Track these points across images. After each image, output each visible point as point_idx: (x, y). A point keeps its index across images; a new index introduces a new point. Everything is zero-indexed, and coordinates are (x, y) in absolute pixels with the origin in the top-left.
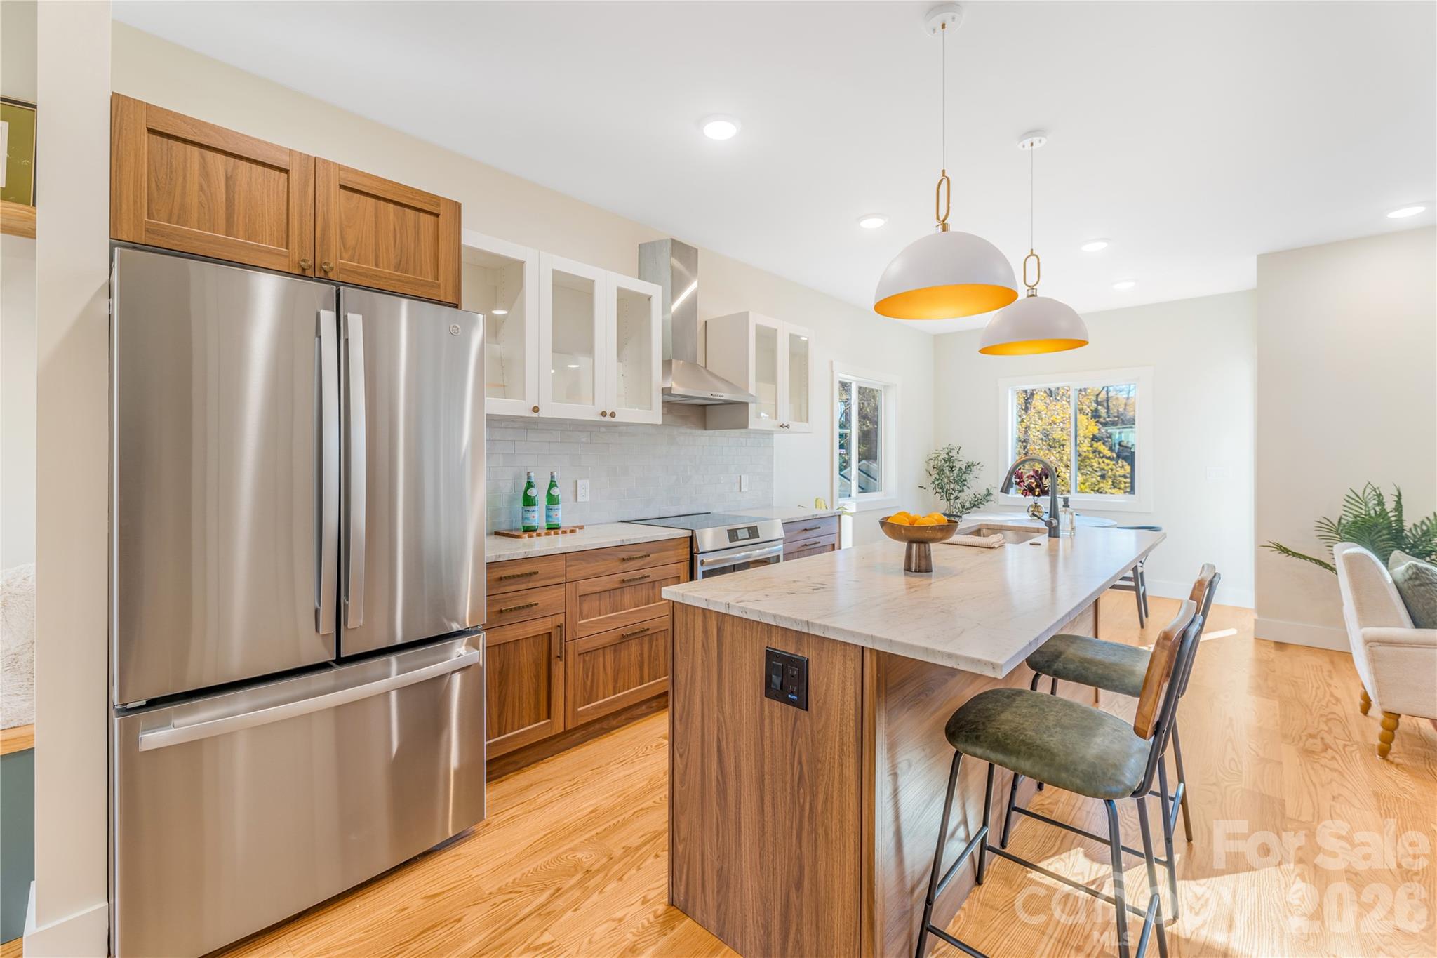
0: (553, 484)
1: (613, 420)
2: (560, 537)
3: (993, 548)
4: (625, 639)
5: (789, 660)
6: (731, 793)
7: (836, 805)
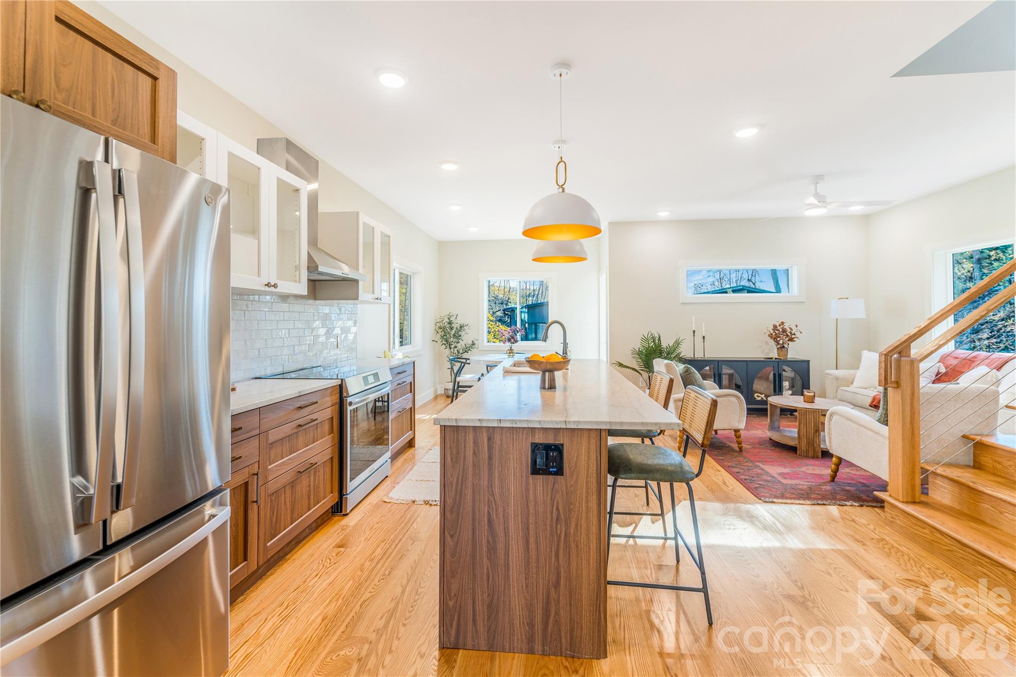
1: (275, 290)
4: (299, 475)
6: (500, 547)
7: (584, 526)
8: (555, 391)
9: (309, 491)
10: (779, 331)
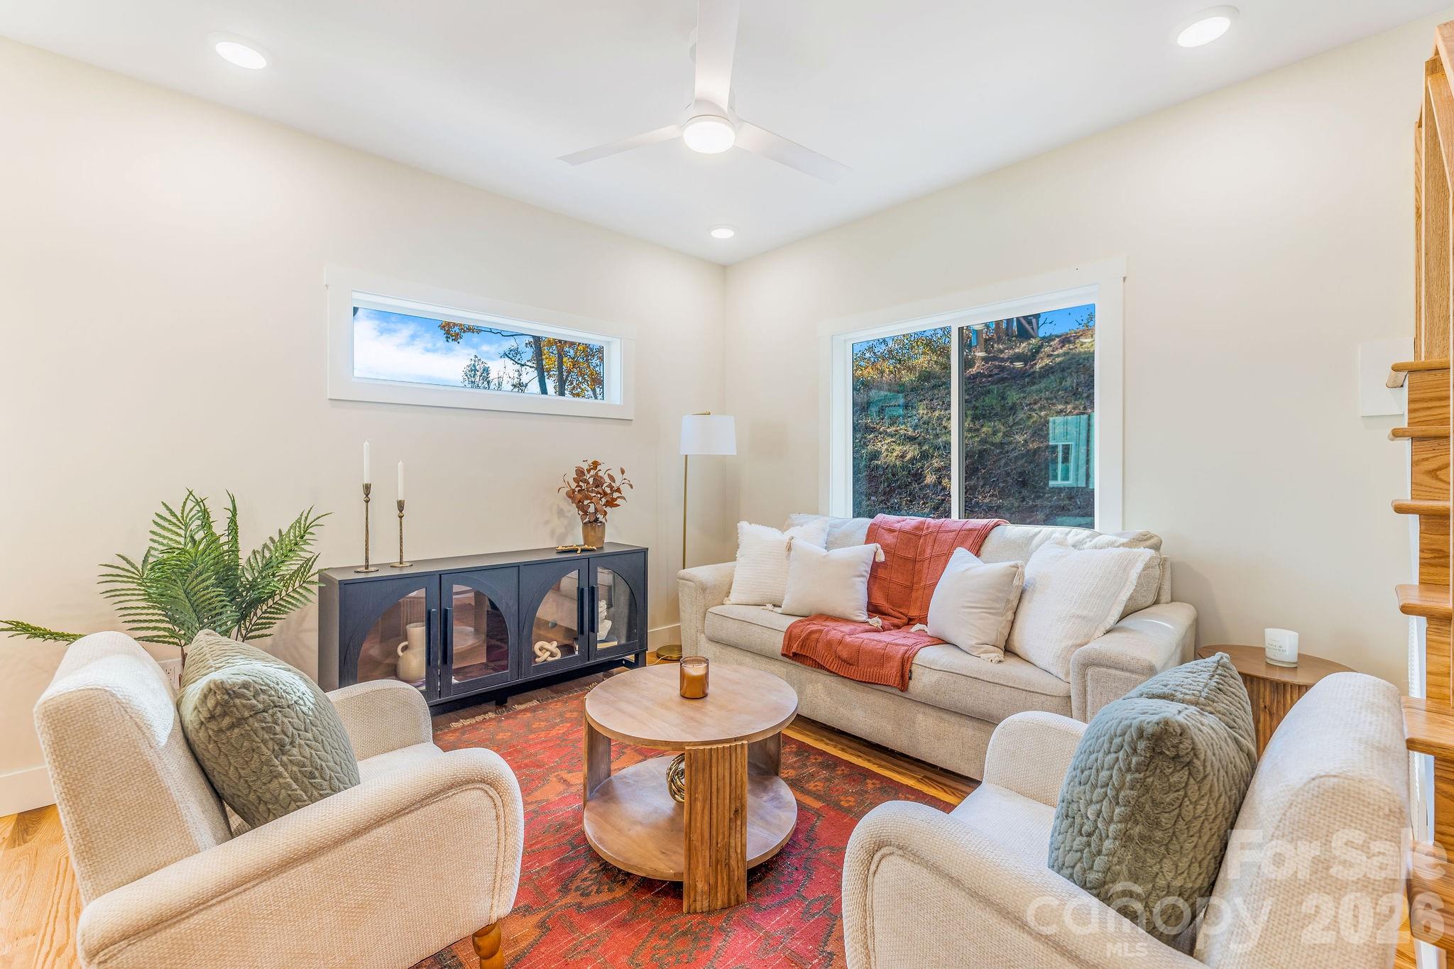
10: (588, 483)
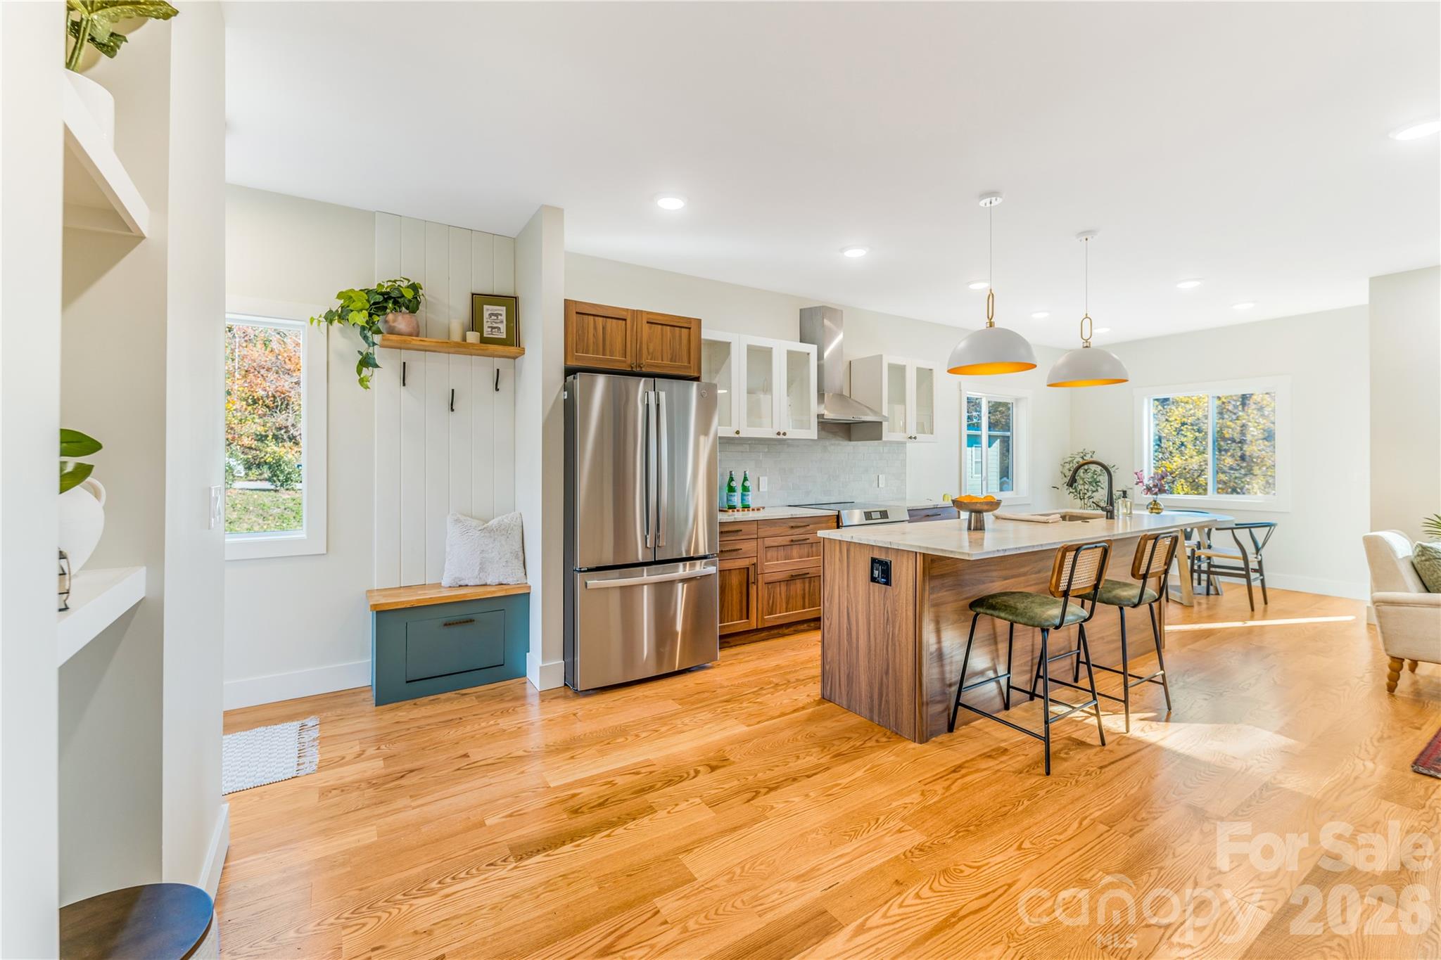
0: (745, 479)
1: (784, 437)
2: (751, 512)
3: (1048, 522)
4: (793, 578)
5: (881, 562)
6: (854, 634)
7: (904, 630)
8: (984, 533)
9: (804, 594)
